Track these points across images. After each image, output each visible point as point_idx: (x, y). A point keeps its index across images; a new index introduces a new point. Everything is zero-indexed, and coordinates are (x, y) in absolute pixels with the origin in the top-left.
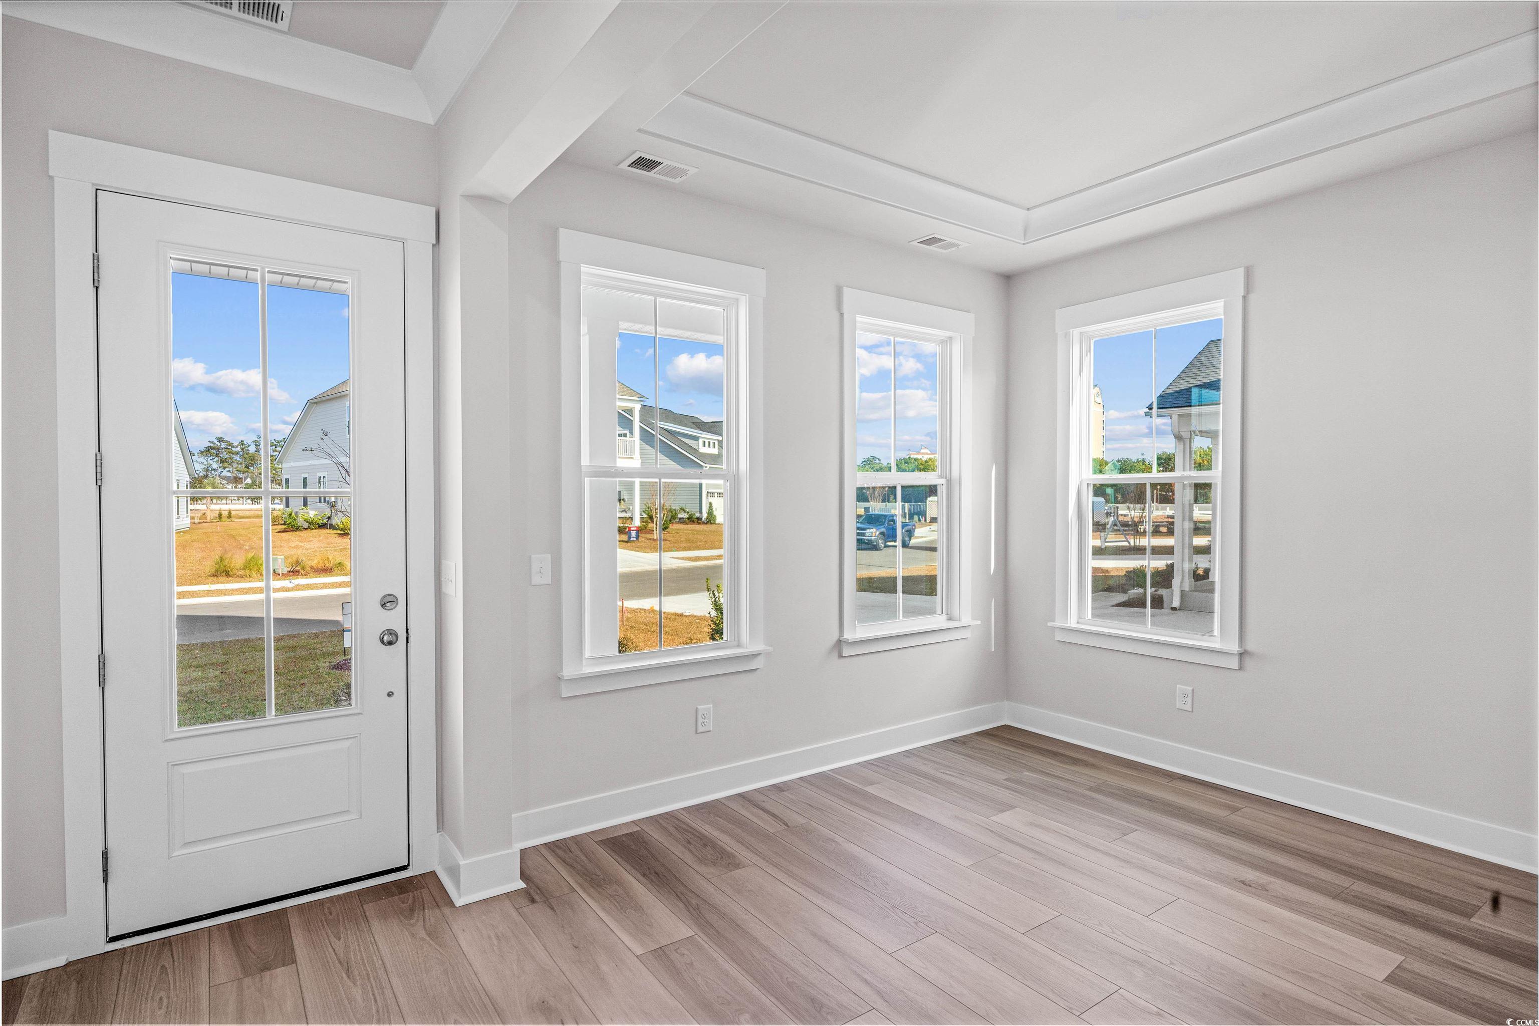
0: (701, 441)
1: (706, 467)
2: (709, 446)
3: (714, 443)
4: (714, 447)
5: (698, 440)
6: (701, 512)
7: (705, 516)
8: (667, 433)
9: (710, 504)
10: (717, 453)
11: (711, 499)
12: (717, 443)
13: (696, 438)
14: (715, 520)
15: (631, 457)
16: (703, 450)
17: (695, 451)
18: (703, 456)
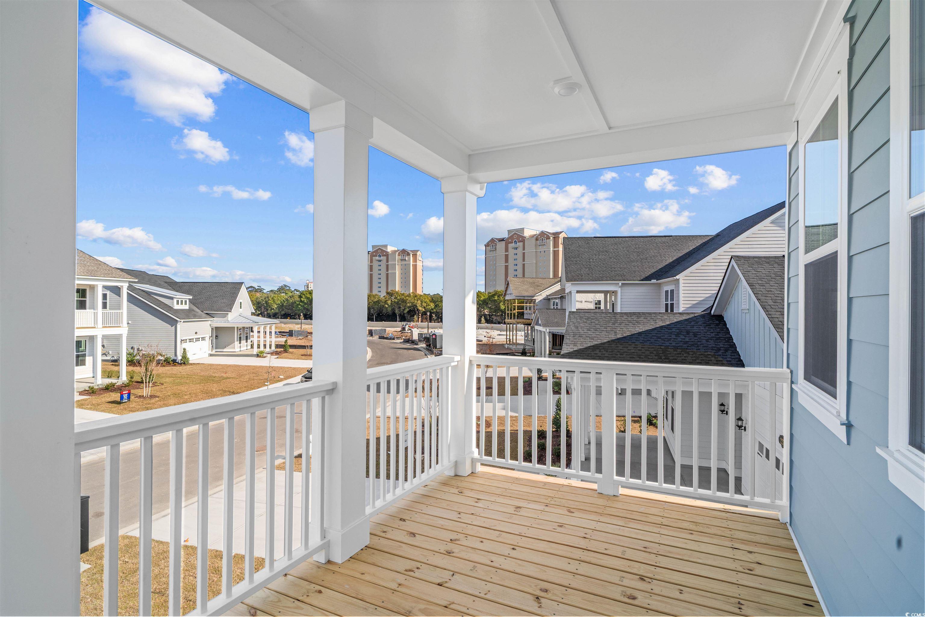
0: (175, 300)
1: (181, 322)
2: (182, 304)
3: (186, 302)
4: (186, 304)
5: (173, 300)
6: (176, 355)
7: (179, 358)
8: (146, 294)
9: (184, 349)
10: (188, 308)
11: (185, 345)
12: (188, 301)
13: (172, 298)
14: (188, 361)
15: (119, 325)
16: (176, 307)
17: (169, 308)
18: (177, 312)
